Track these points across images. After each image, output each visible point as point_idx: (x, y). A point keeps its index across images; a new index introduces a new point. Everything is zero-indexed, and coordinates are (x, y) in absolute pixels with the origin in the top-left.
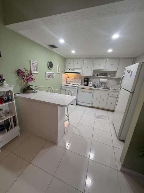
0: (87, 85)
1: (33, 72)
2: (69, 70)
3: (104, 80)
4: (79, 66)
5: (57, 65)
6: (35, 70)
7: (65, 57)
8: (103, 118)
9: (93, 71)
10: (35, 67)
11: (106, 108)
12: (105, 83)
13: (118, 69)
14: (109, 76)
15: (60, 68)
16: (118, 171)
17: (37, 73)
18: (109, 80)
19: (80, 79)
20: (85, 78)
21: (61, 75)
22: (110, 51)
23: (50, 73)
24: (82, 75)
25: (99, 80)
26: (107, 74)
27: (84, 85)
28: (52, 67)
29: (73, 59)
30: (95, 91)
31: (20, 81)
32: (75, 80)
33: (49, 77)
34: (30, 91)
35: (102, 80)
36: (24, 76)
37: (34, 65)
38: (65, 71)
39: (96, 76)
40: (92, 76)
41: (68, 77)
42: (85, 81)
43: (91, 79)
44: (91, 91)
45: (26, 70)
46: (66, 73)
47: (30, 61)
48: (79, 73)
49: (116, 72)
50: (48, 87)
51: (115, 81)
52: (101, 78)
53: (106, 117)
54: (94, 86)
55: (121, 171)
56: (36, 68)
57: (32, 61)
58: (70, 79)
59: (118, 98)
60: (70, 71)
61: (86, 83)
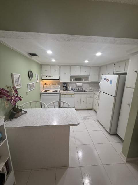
0: (66, 90)
1: (17, 88)
2: (47, 76)
3: (80, 84)
4: (57, 73)
5: (36, 73)
6: (18, 85)
7: (41, 63)
8: (89, 119)
9: (71, 77)
10: (18, 80)
11: (86, 108)
12: (81, 87)
13: (90, 74)
14: (83, 81)
15: (38, 76)
16: (125, 163)
17: (20, 87)
18: (84, 84)
19: (58, 85)
20: (63, 84)
21: (39, 83)
22: (86, 61)
23: (31, 84)
24: (60, 81)
25: (76, 85)
26: (81, 78)
27: (63, 90)
28: (33, 77)
29: (50, 66)
30: (76, 95)
31: (3, 105)
32: (54, 86)
33: (31, 88)
34: (20, 113)
35: (78, 84)
36: (8, 96)
37: (16, 78)
38: (42, 78)
39: (73, 81)
40: (70, 81)
41: (45, 84)
42: (63, 86)
43: (68, 84)
44: (73, 95)
45: (8, 87)
46: (43, 80)
47: (12, 75)
48: (58, 80)
49: (89, 77)
50: (36, 102)
51: (88, 84)
52: (77, 82)
53: (89, 117)
54: (72, 90)
55: (127, 162)
56: (18, 82)
57: (14, 75)
58: (48, 86)
59: (99, 100)
60: (48, 78)
61: (64, 88)
